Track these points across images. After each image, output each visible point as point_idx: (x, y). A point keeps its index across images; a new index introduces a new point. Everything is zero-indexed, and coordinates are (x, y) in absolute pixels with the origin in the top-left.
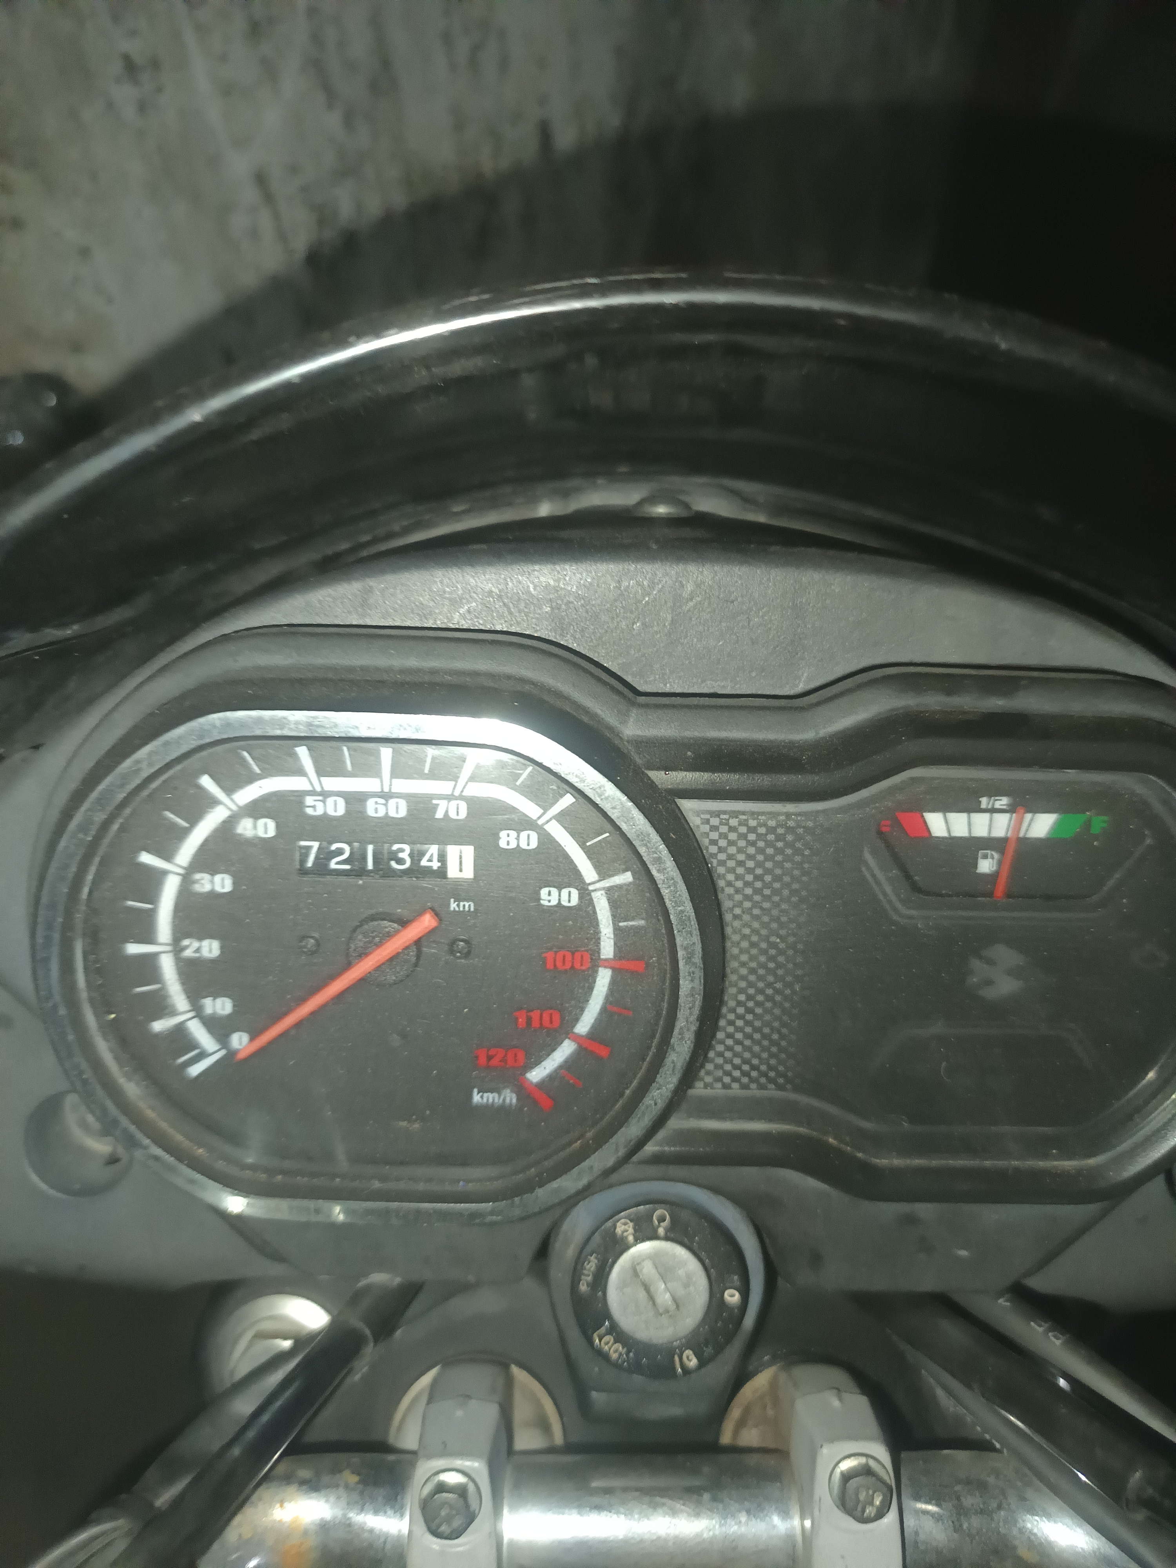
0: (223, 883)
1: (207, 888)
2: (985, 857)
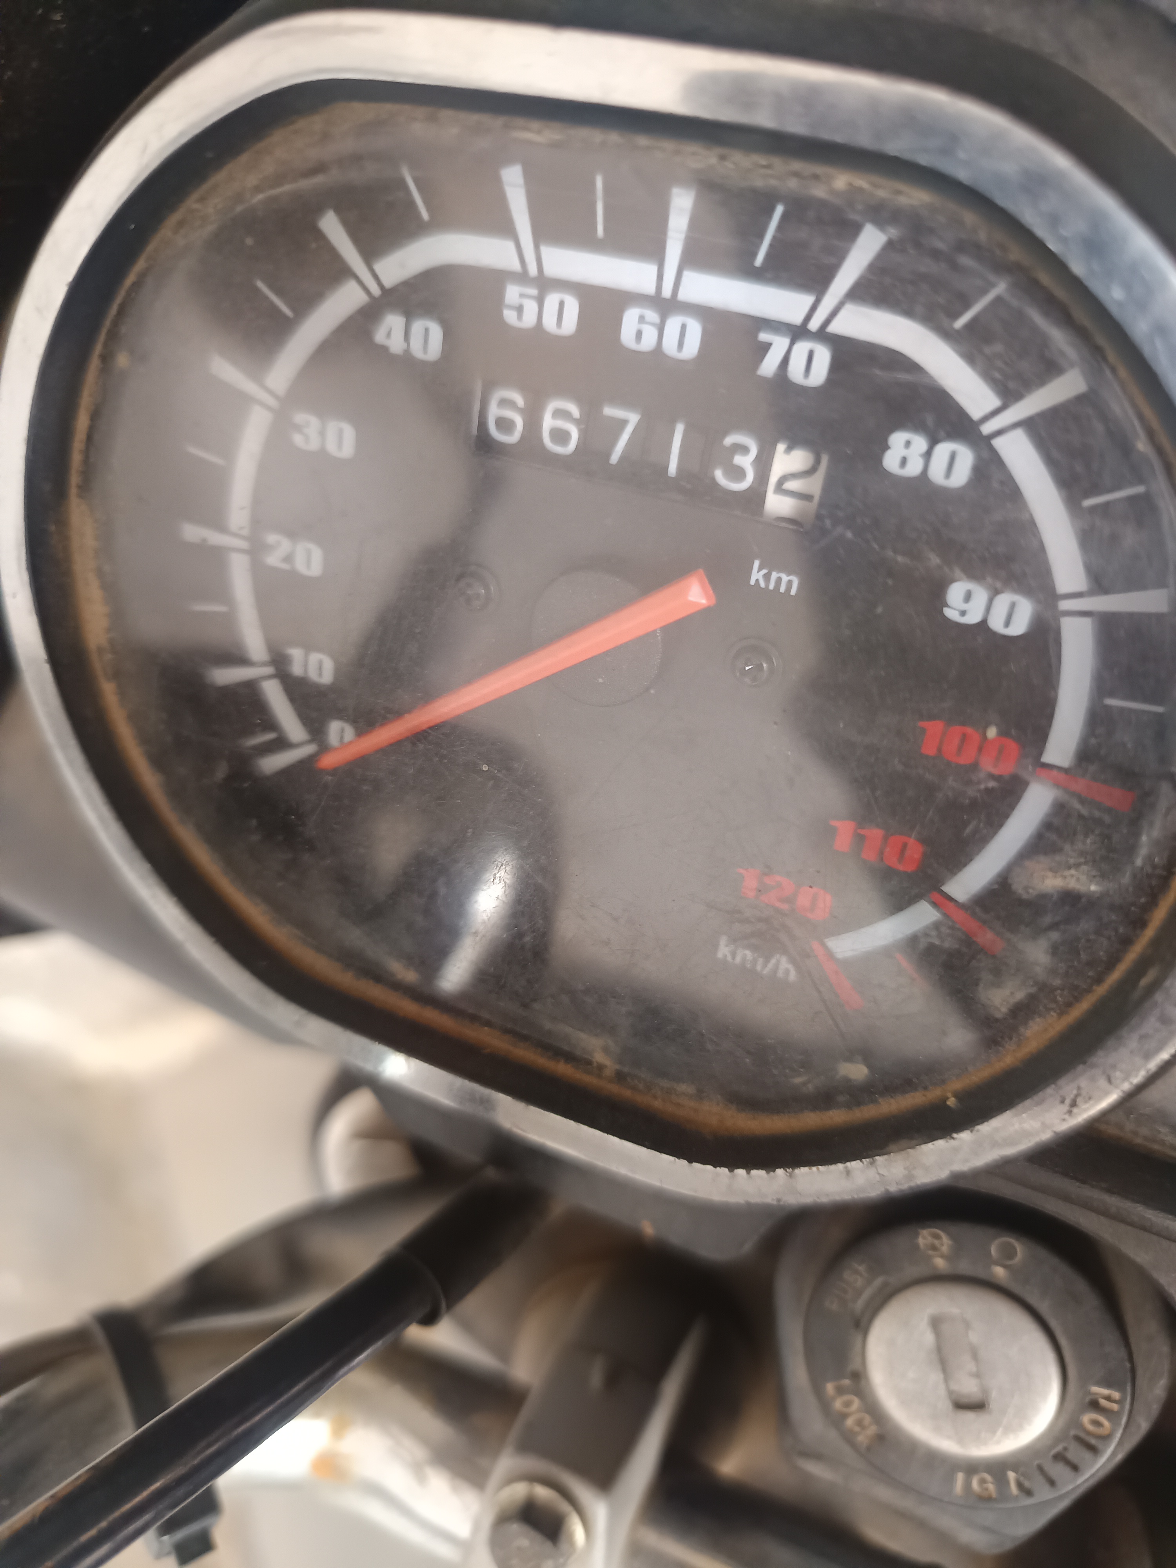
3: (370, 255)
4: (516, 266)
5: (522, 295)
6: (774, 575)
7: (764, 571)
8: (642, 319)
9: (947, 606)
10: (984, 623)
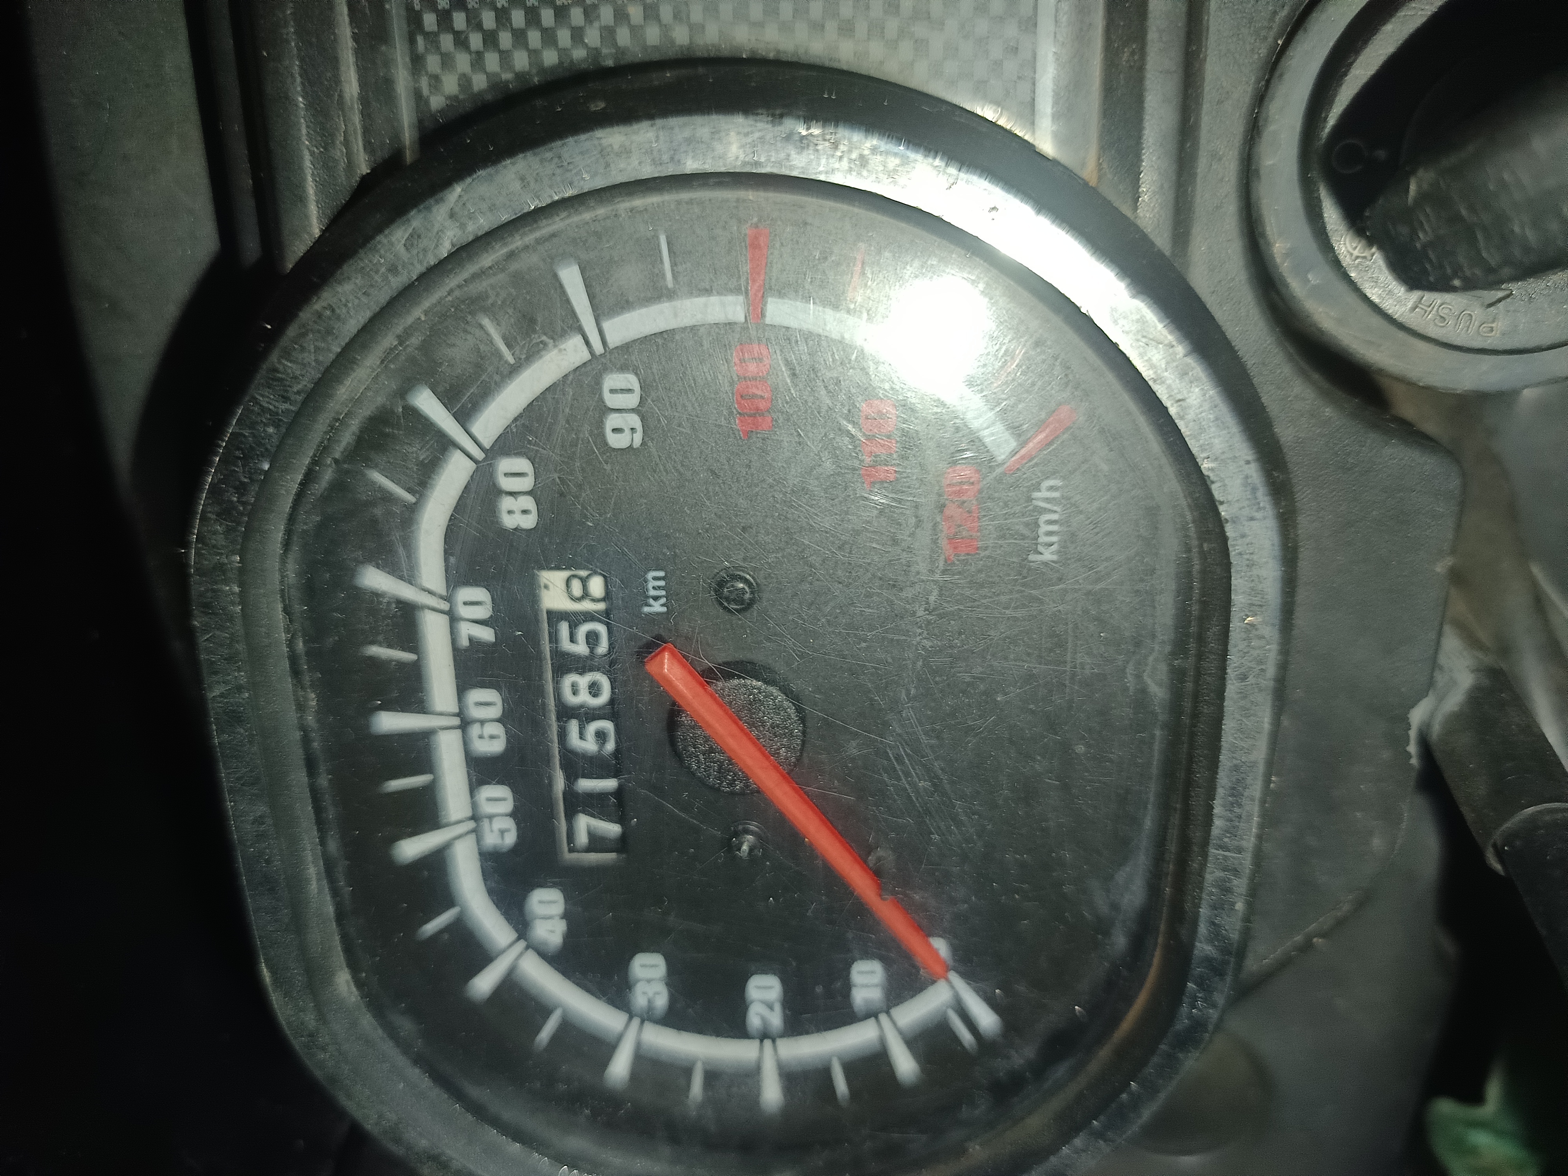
0: (650, 968)
1: (660, 990)
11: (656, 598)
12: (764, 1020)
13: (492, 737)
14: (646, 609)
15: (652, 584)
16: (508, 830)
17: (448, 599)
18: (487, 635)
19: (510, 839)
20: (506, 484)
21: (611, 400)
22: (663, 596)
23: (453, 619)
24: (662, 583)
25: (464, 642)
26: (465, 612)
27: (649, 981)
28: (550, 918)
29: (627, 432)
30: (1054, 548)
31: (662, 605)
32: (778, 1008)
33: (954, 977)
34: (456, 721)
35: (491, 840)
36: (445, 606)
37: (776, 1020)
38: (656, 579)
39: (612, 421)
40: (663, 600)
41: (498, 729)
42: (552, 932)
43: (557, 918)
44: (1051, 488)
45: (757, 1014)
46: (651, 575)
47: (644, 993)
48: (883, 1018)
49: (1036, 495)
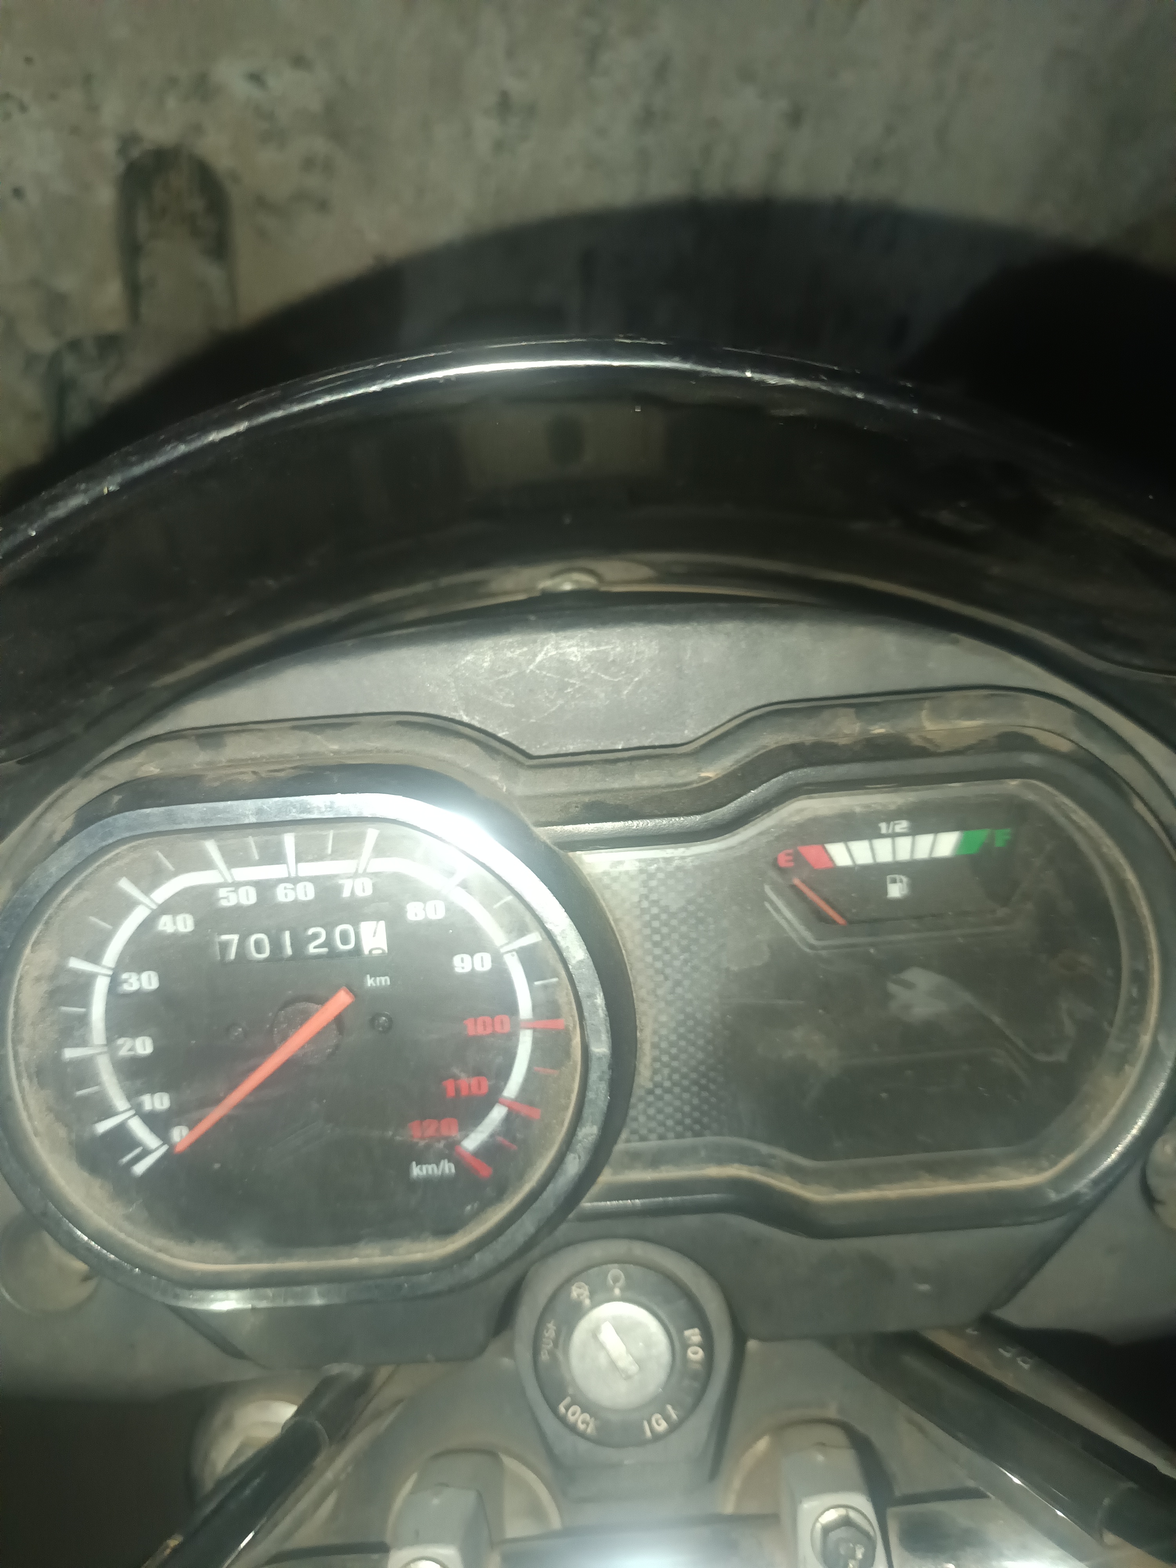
0: (149, 981)
1: (135, 987)
2: (894, 881)
3: (147, 891)
4: (221, 880)
5: (228, 892)
6: (378, 979)
7: (373, 979)
8: (285, 888)
9: (456, 967)
10: (473, 969)
11: (375, 981)
12: (122, 1046)
13: (286, 895)
14: (368, 976)
15: (383, 979)
16: (229, 901)
17: (365, 874)
18: (346, 894)
19: (224, 903)
20: (430, 904)
21: (478, 956)
22: (376, 983)
23: (355, 875)
24: (383, 983)
25: (341, 882)
26: (359, 882)
27: (139, 980)
28: (175, 923)
29: (463, 965)
30: (420, 1173)
31: (371, 985)
32: (132, 1053)
33: (165, 1148)
34: (293, 875)
35: (222, 892)
36: (360, 871)
37: (123, 1052)
38: (386, 981)
39: (467, 957)
40: (374, 985)
41: (291, 898)
42: (165, 925)
43: (175, 928)
44: (450, 1169)
45: (125, 1042)
46: (388, 978)
47: (130, 978)
48: (132, 1112)
49: (446, 1161)
